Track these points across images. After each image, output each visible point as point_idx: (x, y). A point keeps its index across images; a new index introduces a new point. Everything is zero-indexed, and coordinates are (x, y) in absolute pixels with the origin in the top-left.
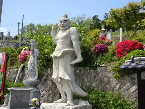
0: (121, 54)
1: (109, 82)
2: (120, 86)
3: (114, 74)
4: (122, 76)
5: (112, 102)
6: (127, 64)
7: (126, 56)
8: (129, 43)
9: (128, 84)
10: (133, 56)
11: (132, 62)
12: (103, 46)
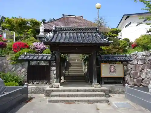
0: (16, 50)
1: (7, 67)
2: (15, 69)
3: (11, 62)
4: (16, 63)
5: (10, 78)
6: (23, 57)
7: (20, 52)
8: (22, 44)
9: (20, 68)
10: (26, 53)
11: (26, 56)
12: (3, 43)
